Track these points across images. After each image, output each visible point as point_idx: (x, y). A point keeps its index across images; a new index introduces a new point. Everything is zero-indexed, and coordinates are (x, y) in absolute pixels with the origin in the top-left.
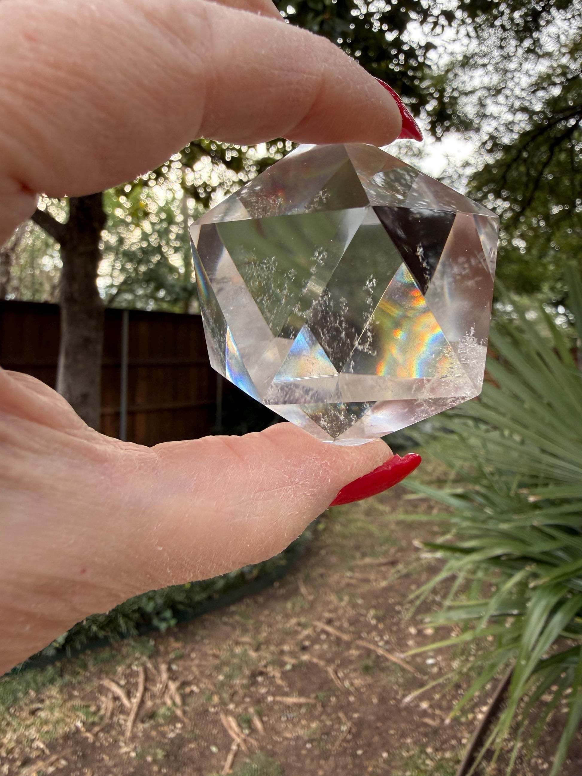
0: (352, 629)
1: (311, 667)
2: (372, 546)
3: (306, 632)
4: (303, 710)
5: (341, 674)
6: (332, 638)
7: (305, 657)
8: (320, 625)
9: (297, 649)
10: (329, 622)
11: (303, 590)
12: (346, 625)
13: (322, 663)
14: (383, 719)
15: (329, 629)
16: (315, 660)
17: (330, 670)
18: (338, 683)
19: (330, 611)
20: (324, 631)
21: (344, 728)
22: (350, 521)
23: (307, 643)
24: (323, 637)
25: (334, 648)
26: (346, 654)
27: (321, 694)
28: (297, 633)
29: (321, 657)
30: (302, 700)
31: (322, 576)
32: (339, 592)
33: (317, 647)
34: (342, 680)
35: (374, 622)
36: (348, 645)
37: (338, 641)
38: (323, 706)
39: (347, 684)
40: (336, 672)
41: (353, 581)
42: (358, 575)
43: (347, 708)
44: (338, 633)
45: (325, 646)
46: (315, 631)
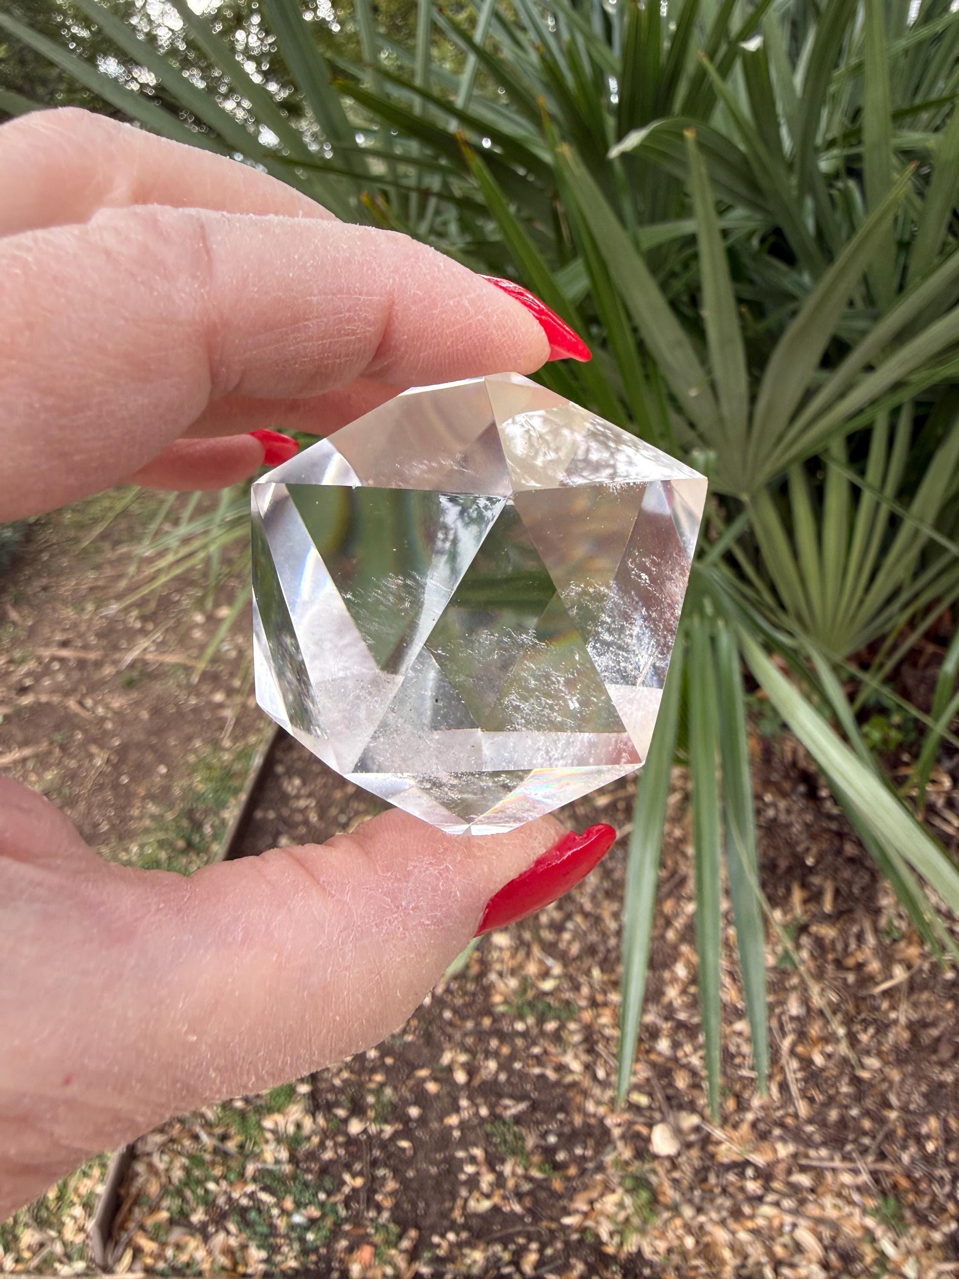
0: (105, 642)
1: (38, 709)
2: (130, 529)
3: (24, 669)
4: (30, 765)
5: (89, 702)
6: (71, 664)
7: (27, 700)
8: (47, 653)
9: (13, 694)
10: (65, 644)
11: (14, 615)
12: (93, 640)
13: (56, 699)
14: (159, 732)
15: (65, 653)
16: (44, 698)
17: (72, 704)
18: (84, 714)
19: (64, 630)
20: (54, 659)
21: (98, 762)
22: (89, 503)
23: (28, 682)
24: (56, 666)
25: (76, 675)
26: (96, 676)
27: (58, 737)
28: (8, 674)
29: (53, 691)
30: (27, 752)
31: (45, 589)
32: (78, 603)
33: (47, 682)
34: (93, 710)
35: (138, 625)
36: (98, 664)
37: (82, 664)
38: (63, 748)
39: (100, 711)
40: (81, 704)
41: (100, 583)
42: (109, 572)
43: (101, 740)
44: (82, 654)
45: (61, 677)
46: (40, 663)
